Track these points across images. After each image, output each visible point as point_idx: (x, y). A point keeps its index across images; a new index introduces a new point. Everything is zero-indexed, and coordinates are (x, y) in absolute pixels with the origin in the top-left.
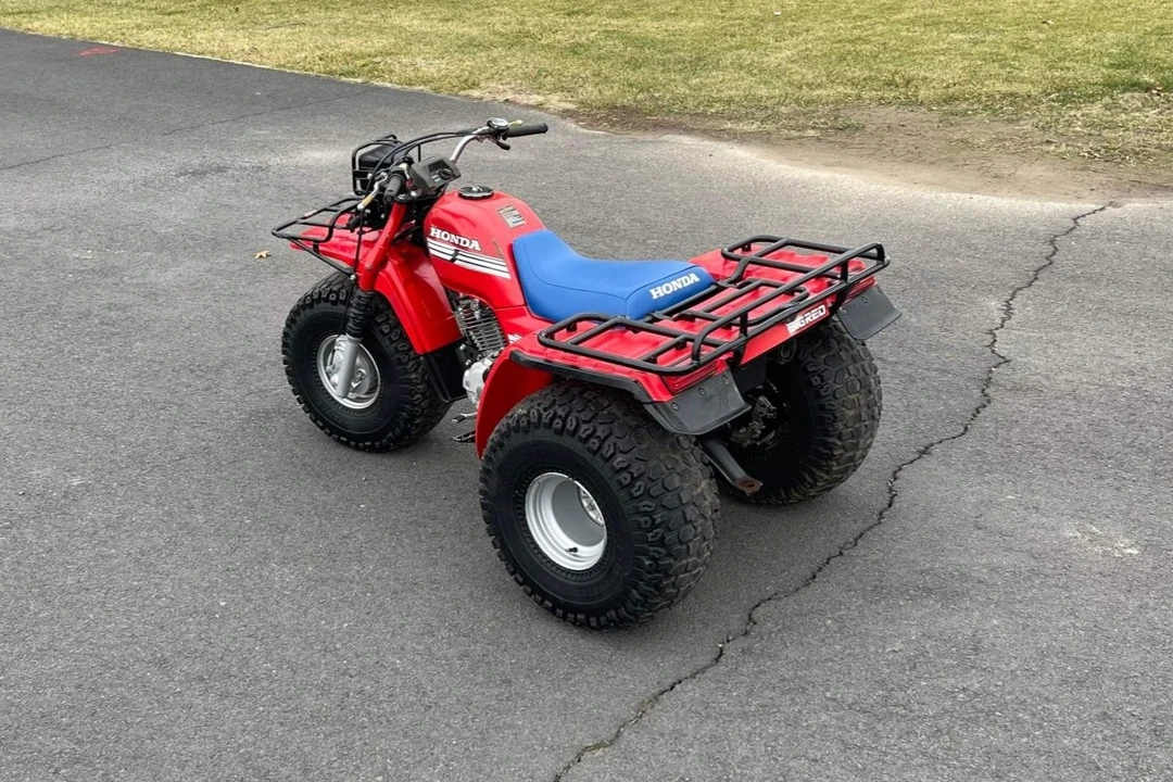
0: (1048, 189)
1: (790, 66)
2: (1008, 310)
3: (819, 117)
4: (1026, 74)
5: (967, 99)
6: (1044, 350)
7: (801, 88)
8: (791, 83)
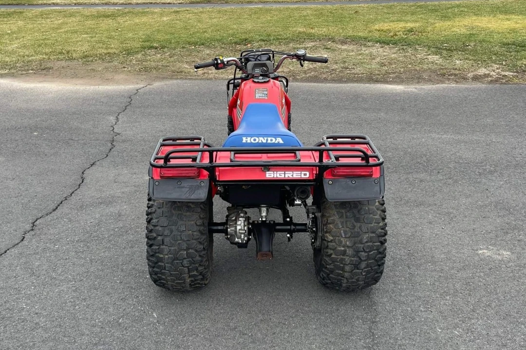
0: (126, 81)
1: (18, 50)
2: (117, 119)
3: (33, 66)
4: (113, 46)
5: (92, 56)
6: (132, 129)
7: (24, 57)
8: (20, 56)
